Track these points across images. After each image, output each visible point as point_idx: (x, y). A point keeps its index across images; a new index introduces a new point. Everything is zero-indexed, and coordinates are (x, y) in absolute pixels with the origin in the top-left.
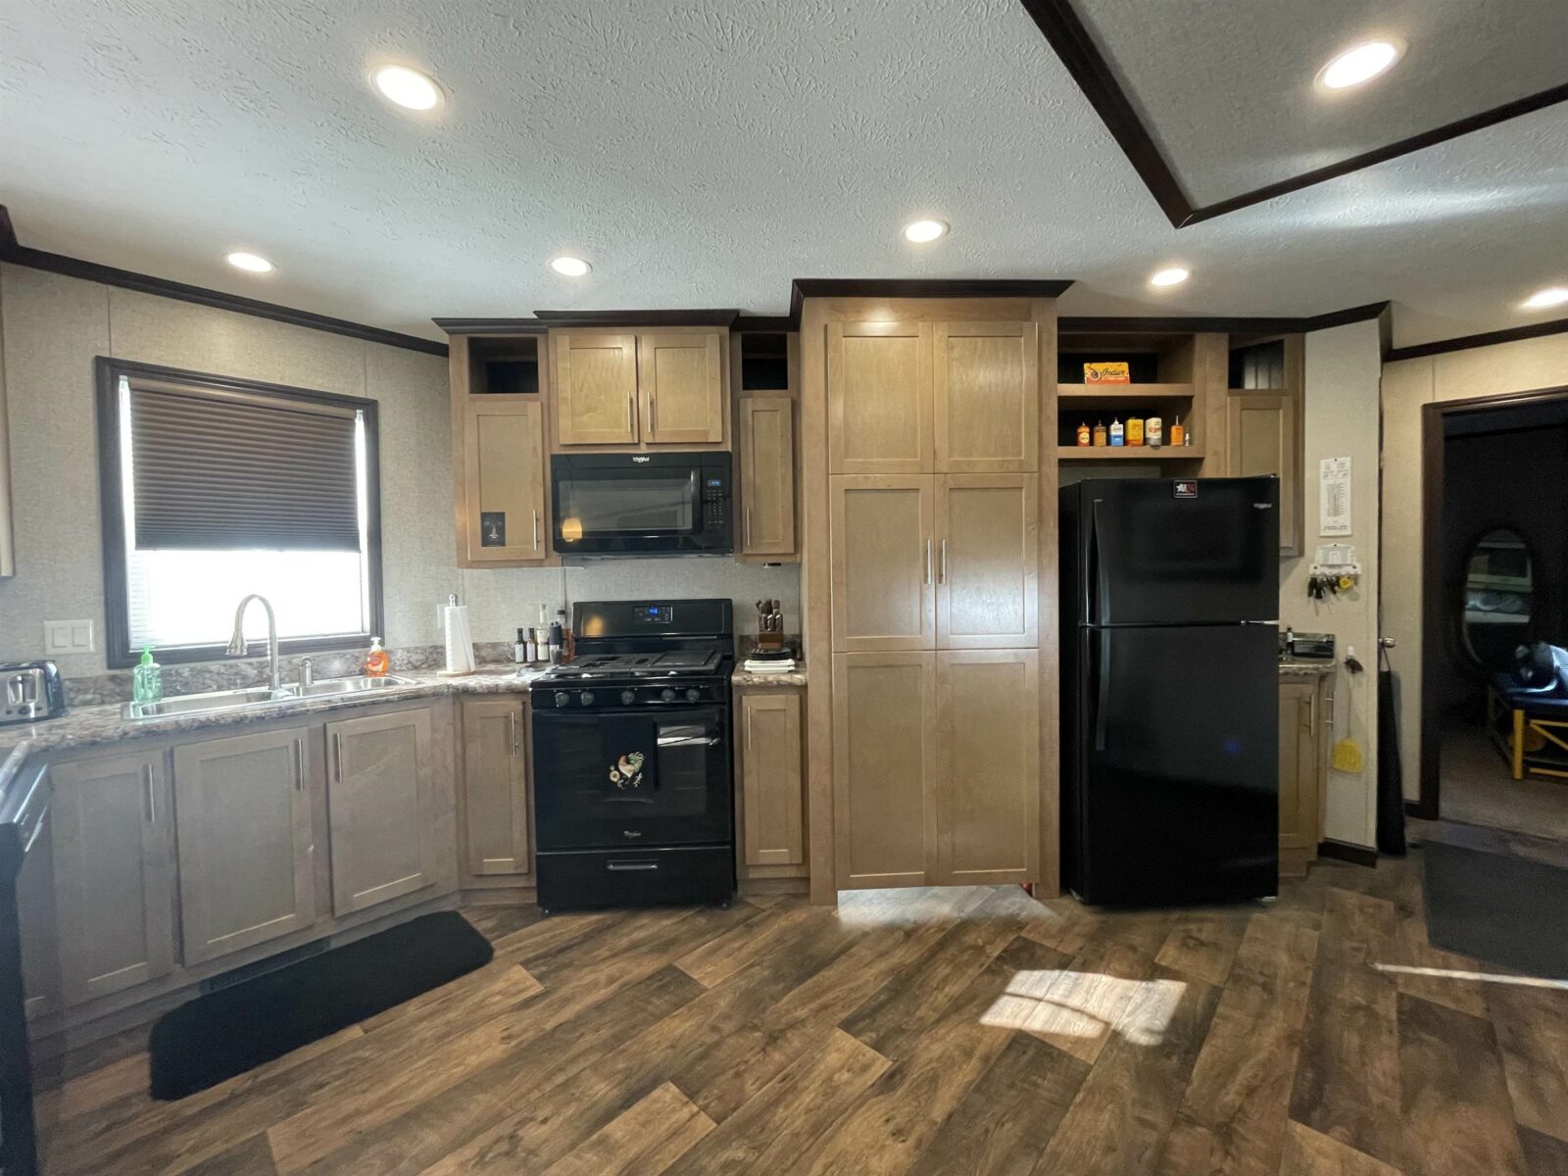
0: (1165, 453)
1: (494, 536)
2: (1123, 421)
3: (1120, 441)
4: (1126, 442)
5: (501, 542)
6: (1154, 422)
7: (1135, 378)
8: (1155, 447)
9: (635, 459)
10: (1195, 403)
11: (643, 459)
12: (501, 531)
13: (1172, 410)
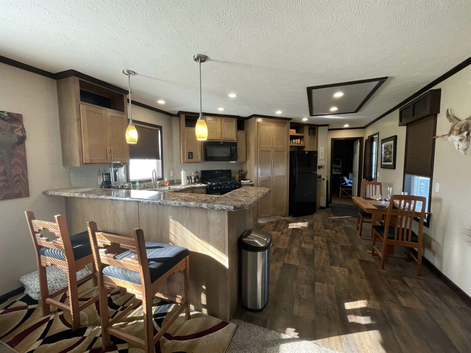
0: (300, 145)
1: (191, 157)
2: (295, 140)
3: (294, 143)
4: (295, 143)
5: (192, 158)
6: (299, 140)
7: (297, 132)
8: (299, 144)
9: (221, 143)
10: (304, 137)
11: (222, 143)
12: (192, 156)
13: (301, 138)
